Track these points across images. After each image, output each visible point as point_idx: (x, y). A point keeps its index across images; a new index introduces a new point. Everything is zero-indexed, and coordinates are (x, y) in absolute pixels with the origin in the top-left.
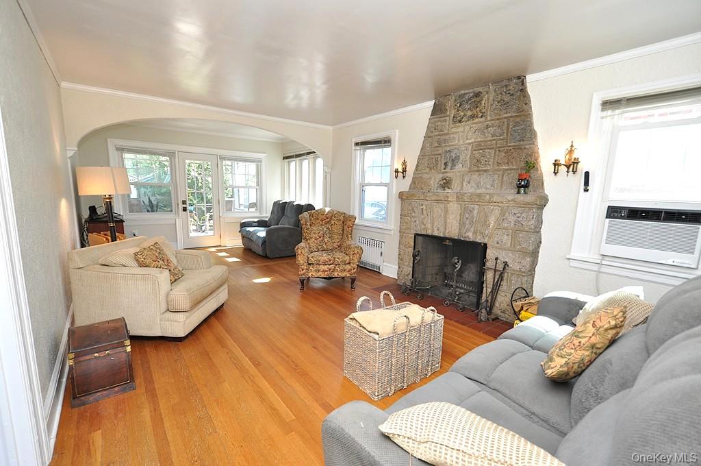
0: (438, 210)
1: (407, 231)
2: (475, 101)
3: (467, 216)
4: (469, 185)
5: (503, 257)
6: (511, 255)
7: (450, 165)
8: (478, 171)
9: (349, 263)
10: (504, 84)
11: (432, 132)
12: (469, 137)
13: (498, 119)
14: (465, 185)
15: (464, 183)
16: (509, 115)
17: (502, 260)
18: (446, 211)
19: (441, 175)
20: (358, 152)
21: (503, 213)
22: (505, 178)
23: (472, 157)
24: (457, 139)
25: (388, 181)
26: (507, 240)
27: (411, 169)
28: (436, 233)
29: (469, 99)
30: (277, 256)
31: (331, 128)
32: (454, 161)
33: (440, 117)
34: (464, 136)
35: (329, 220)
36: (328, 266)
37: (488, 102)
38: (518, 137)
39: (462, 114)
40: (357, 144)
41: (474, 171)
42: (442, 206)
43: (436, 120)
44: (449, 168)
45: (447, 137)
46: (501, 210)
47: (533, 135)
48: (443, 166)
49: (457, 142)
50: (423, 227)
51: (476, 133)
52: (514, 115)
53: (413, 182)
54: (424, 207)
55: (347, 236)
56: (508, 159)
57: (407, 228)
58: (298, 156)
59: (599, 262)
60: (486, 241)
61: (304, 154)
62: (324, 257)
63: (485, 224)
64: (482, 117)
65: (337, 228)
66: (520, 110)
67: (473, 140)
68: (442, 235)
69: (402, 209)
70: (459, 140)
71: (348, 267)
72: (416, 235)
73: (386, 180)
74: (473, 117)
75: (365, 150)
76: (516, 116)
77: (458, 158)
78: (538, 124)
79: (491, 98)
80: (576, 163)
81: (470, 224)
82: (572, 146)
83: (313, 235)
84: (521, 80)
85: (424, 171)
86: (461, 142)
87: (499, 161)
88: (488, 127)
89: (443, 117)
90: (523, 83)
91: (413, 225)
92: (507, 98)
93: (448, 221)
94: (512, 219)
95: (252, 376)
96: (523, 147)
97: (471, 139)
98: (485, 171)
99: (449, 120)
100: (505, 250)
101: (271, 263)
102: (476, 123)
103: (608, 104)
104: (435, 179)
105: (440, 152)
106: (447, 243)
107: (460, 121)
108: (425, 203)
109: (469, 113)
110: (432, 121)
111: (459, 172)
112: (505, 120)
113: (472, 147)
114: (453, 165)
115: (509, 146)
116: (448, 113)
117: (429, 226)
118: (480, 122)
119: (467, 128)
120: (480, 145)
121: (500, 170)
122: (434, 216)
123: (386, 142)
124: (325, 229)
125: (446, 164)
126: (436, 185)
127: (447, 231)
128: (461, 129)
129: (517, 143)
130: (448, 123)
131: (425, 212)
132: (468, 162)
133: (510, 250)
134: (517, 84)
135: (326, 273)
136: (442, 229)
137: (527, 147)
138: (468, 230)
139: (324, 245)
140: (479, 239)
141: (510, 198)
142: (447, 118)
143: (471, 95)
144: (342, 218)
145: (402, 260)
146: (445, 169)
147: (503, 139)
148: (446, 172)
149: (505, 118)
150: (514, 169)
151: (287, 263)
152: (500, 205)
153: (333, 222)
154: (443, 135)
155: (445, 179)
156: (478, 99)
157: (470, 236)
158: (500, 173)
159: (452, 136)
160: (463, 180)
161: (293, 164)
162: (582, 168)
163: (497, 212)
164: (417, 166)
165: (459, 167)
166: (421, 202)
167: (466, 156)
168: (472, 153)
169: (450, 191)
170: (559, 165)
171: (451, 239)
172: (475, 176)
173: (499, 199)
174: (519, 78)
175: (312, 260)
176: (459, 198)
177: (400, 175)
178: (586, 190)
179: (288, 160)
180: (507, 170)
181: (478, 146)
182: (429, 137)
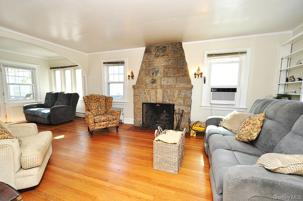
0: (153, 92)
1: (138, 102)
2: (164, 50)
3: (165, 94)
4: (164, 82)
5: (182, 108)
6: (184, 107)
7: (155, 74)
8: (167, 76)
9: (116, 119)
10: (174, 44)
11: (145, 60)
12: (162, 63)
13: (173, 57)
14: (162, 82)
15: (162, 81)
16: (177, 56)
17: (181, 109)
18: (156, 93)
19: (151, 78)
20: (105, 67)
21: (180, 92)
22: (178, 79)
23: (164, 71)
24: (157, 64)
25: (123, 81)
26: (182, 101)
27: (136, 75)
28: (152, 102)
29: (161, 49)
30: (59, 123)
31: (87, 54)
32: (157, 72)
33: (149, 54)
34: (160, 63)
35: (98, 99)
36: (105, 123)
37: (169, 51)
38: (181, 64)
39: (158, 54)
40: (104, 63)
41: (165, 76)
42: (154, 90)
43: (147, 55)
44: (155, 75)
45: (153, 62)
46: (179, 91)
47: (186, 64)
48: (152, 74)
49: (157, 65)
50: (146, 100)
51: (165, 62)
52: (179, 56)
53: (138, 81)
54: (146, 91)
55: (109, 107)
56: (178, 72)
57: (138, 101)
58: (62, 67)
59: (211, 106)
60: (174, 103)
61: (67, 67)
62: (103, 118)
63: (173, 96)
64: (167, 56)
65: (103, 103)
66: (181, 55)
67: (164, 64)
68: (155, 102)
69: (134, 93)
70: (158, 64)
71: (115, 121)
72: (143, 104)
73: (122, 80)
74: (163, 55)
75: (108, 66)
76: (180, 57)
77: (158, 71)
78: (187, 60)
79: (170, 49)
80: (201, 74)
81: (167, 97)
82: (199, 68)
83: (92, 108)
84: (181, 44)
85: (143, 76)
86: (159, 65)
87: (175, 73)
88: (169, 60)
89: (150, 54)
90: (181, 45)
91: (141, 99)
92: (176, 50)
93: (157, 96)
94: (183, 94)
95: (110, 187)
96: (183, 68)
97: (163, 64)
98: (170, 76)
99: (153, 56)
100: (182, 105)
101: (58, 127)
102: (165, 58)
103: (209, 55)
104: (148, 80)
105: (150, 68)
106: (158, 105)
107: (158, 57)
108: (146, 89)
109: (162, 54)
110: (146, 55)
111: (159, 77)
112: (176, 58)
113: (164, 67)
114: (156, 74)
115: (178, 67)
116: (152, 53)
117: (149, 99)
118: (166, 58)
119: (161, 60)
120: (167, 67)
121: (176, 76)
122: (151, 95)
123: (122, 63)
124: (98, 104)
125: (153, 73)
126: (149, 82)
127: (157, 100)
128: (159, 60)
129: (181, 67)
130: (152, 57)
131: (146, 93)
132: (163, 73)
133: (183, 105)
134: (179, 45)
135: (104, 126)
136: (155, 100)
137: (185, 68)
138: (166, 99)
139: (99, 112)
140: (171, 103)
141: (182, 86)
142: (152, 55)
143: (162, 47)
144: (104, 98)
145: (136, 115)
146: (153, 75)
147: (176, 65)
148: (153, 77)
149: (176, 57)
150: (181, 76)
151: (68, 126)
152: (178, 89)
153: (100, 101)
154: (150, 62)
155: (153, 80)
156: (165, 49)
157: (167, 102)
158: (176, 77)
159: (155, 62)
160: (161, 80)
161: (58, 72)
162: (203, 75)
163: (177, 91)
164: (139, 74)
165: (159, 75)
166: (144, 89)
167: (161, 70)
168: (164, 69)
169: (156, 84)
170: (196, 74)
171: (159, 104)
172: (166, 78)
173: (178, 87)
174: (180, 43)
175: (97, 120)
176: (162, 87)
177: (131, 78)
178: (205, 83)
179: (53, 70)
180: (178, 76)
181: (166, 67)
182: (144, 62)
